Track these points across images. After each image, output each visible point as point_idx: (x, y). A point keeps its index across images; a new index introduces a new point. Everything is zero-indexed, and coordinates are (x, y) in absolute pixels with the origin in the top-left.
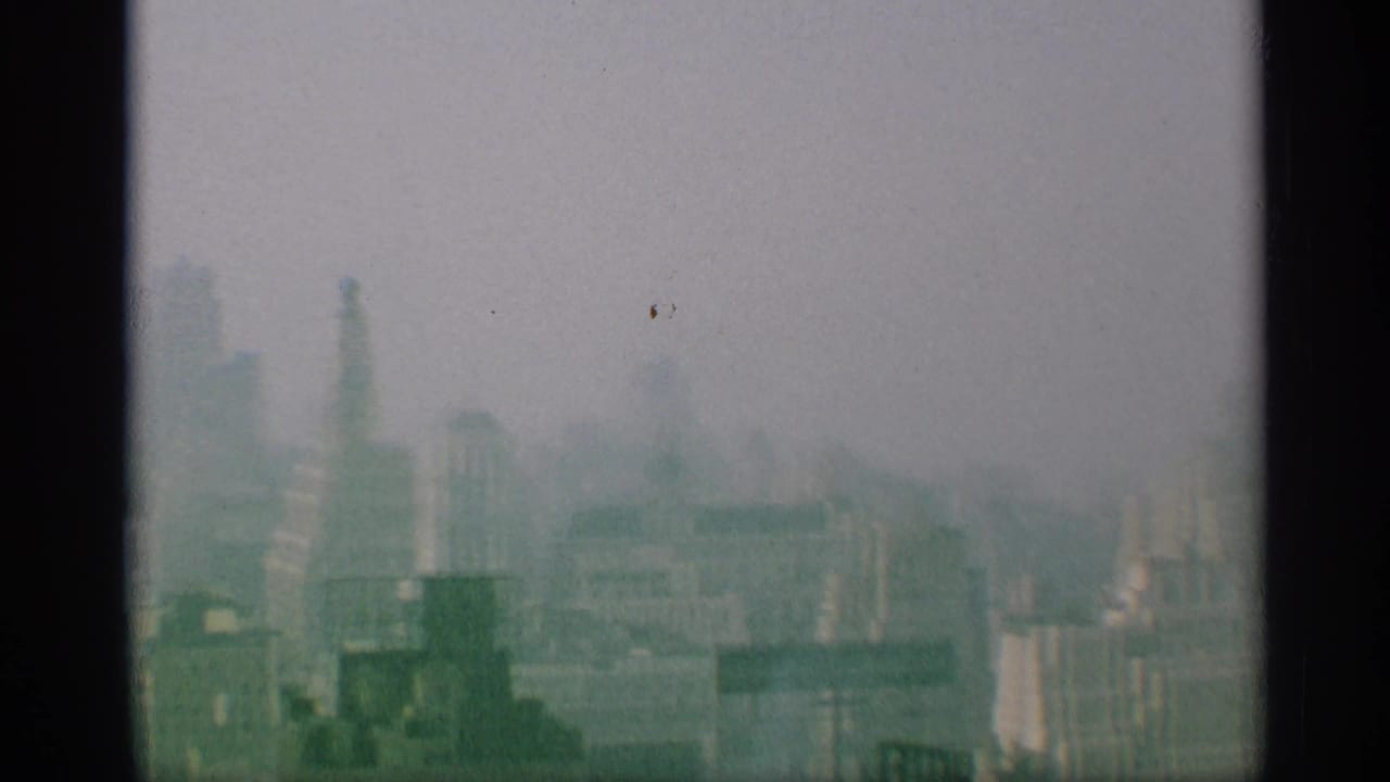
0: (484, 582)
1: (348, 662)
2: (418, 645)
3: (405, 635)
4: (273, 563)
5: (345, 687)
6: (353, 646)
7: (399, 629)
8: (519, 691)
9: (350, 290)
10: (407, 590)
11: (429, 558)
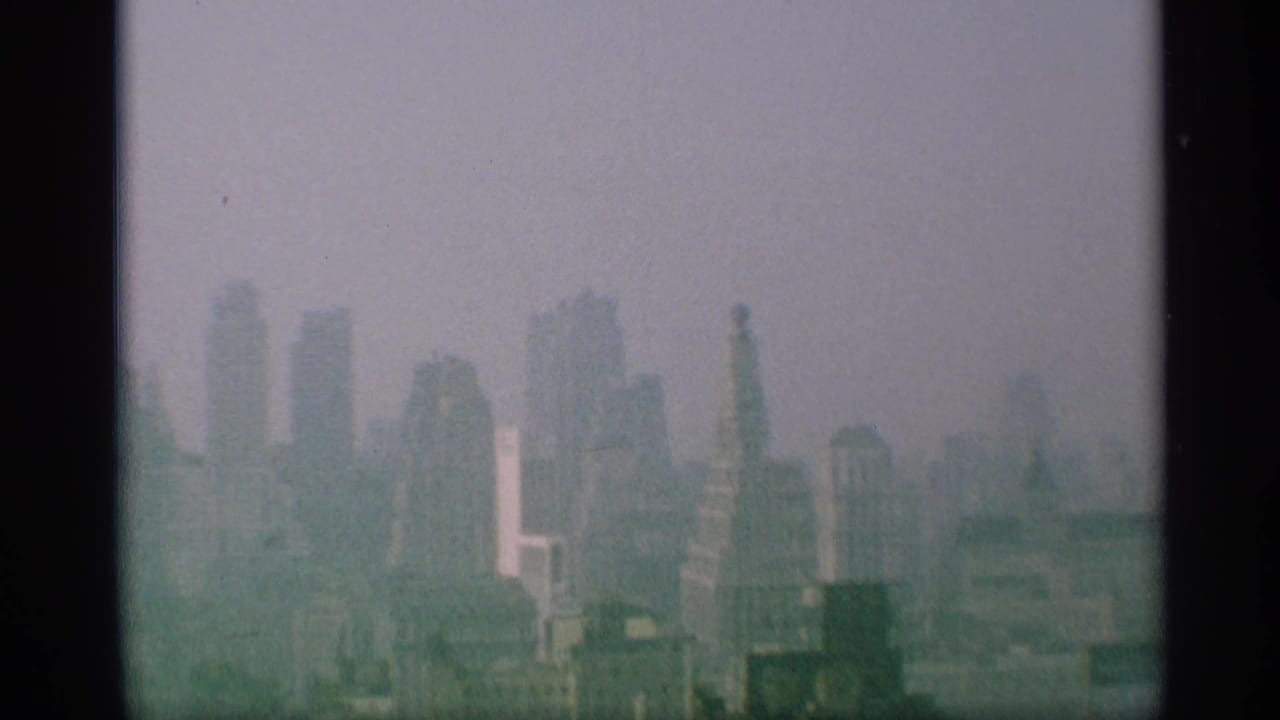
0: (879, 589)
1: (755, 665)
2: (819, 647)
3: (807, 638)
4: (687, 573)
5: (752, 688)
6: (759, 649)
7: (803, 633)
8: (911, 687)
9: (741, 315)
10: (810, 597)
11: (829, 568)
